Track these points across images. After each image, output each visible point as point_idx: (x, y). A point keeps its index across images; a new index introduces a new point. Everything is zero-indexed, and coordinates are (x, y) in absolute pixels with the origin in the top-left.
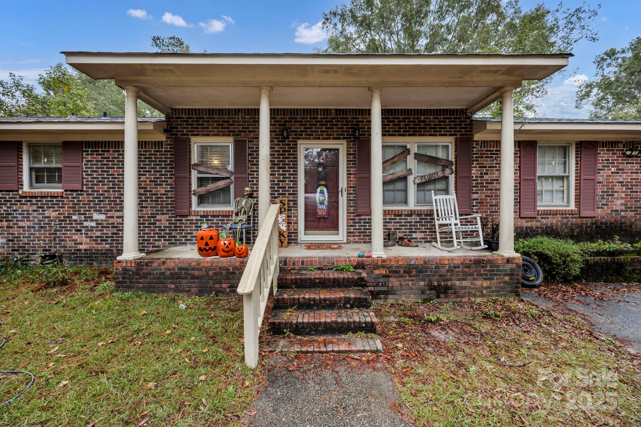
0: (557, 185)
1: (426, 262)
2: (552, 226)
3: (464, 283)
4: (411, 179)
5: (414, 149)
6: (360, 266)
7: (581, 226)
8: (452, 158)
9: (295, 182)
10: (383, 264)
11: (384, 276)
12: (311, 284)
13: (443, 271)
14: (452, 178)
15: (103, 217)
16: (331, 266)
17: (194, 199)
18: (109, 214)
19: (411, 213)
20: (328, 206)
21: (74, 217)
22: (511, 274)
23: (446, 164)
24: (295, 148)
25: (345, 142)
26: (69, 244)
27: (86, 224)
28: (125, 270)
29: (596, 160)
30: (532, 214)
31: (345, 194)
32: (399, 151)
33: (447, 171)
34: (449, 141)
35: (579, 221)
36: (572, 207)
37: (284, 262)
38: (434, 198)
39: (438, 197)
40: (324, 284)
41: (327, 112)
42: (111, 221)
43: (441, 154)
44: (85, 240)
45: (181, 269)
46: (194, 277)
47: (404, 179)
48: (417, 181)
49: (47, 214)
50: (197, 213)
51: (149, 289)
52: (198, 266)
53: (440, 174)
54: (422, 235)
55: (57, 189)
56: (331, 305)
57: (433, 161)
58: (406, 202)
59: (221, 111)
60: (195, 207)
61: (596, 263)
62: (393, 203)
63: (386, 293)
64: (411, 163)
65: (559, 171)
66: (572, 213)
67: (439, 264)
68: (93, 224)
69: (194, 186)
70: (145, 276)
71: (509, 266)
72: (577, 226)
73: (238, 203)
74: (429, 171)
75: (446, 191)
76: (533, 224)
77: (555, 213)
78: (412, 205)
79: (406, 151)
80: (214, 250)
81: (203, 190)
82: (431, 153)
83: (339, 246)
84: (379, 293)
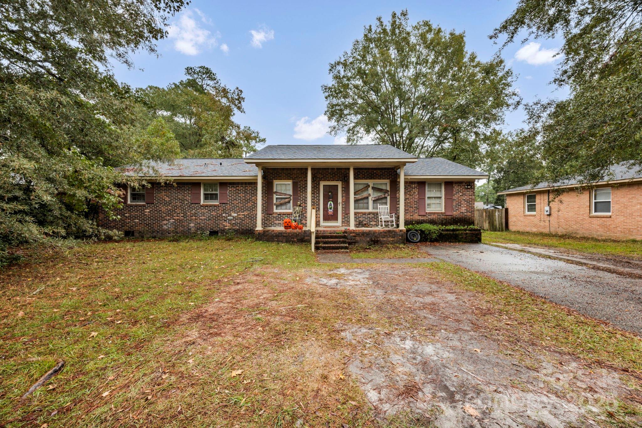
0: (438, 201)
1: (370, 231)
2: (433, 220)
3: (384, 239)
4: (370, 198)
5: (371, 185)
6: (345, 232)
7: (446, 219)
8: (388, 189)
9: (319, 200)
10: (354, 232)
11: (354, 236)
12: (327, 237)
13: (376, 234)
14: (389, 198)
15: (236, 215)
16: (334, 232)
17: (275, 207)
18: (239, 214)
19: (370, 213)
20: (333, 210)
21: (224, 215)
22: (402, 236)
23: (386, 191)
24: (319, 185)
25: (341, 182)
26: (221, 226)
27: (229, 218)
28: (259, 233)
29: (453, 191)
30: (424, 214)
31: (341, 205)
32: (365, 186)
33: (386, 195)
34: (387, 181)
35: (445, 217)
36: (443, 211)
37: (317, 231)
38: (379, 206)
39: (381, 206)
40: (332, 237)
41: (333, 169)
42: (239, 216)
43: (384, 187)
44: (228, 225)
45: (279, 233)
46: (284, 236)
47: (367, 198)
48: (373, 199)
49: (212, 213)
50: (276, 213)
51: (268, 241)
52: (285, 233)
53: (383, 196)
54: (375, 223)
55: (216, 203)
56: (335, 243)
57: (380, 190)
58: (368, 208)
59: (287, 169)
60: (275, 211)
61: (446, 234)
62: (358, 208)
63: (355, 243)
64: (370, 191)
65: (438, 195)
66: (442, 213)
67: (375, 232)
68: (232, 218)
69: (275, 201)
70: (267, 236)
71: (401, 233)
72: (445, 219)
73: (294, 209)
74: (379, 194)
75: (386, 203)
76: (425, 218)
77: (434, 213)
78: (371, 210)
79: (368, 186)
80: (290, 227)
81: (278, 203)
82: (380, 187)
83: (338, 227)
84: (352, 242)
